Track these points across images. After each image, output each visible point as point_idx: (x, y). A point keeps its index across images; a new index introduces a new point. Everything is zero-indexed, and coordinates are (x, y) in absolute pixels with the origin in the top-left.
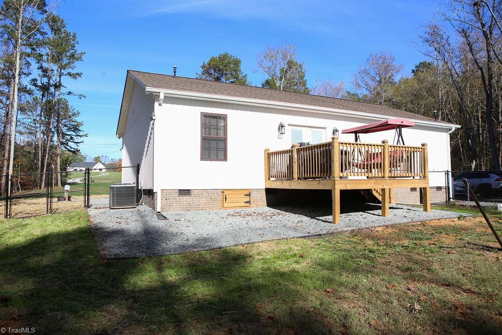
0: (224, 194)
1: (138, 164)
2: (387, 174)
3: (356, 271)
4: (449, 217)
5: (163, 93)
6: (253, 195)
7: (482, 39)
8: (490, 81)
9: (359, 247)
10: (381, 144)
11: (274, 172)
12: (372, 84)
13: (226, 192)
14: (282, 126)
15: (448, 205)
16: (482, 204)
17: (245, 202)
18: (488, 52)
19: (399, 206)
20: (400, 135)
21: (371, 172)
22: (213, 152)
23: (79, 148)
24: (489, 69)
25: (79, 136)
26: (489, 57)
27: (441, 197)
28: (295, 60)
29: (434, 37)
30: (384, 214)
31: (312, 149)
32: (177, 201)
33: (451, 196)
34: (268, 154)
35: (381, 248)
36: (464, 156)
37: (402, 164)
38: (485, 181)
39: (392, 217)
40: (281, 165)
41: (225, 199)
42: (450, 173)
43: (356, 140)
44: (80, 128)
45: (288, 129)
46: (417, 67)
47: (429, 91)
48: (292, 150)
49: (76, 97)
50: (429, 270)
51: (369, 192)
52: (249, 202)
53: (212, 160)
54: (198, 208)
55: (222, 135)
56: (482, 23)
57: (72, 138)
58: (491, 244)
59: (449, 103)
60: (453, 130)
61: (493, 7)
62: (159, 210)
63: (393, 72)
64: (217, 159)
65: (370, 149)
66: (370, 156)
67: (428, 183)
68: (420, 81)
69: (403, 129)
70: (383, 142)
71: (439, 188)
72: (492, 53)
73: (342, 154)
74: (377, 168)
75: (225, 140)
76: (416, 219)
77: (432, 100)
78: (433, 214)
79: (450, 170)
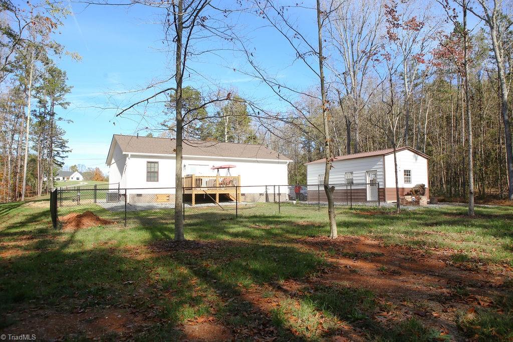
1: (119, 182)
5: (130, 154)
6: (170, 197)
13: (158, 195)
14: (185, 166)
22: (152, 178)
23: (64, 161)
25: (64, 151)
32: (137, 199)
41: (157, 198)
44: (66, 145)
49: (66, 122)
52: (168, 200)
53: (151, 181)
54: (145, 202)
55: (156, 170)
57: (58, 153)
62: (128, 202)
64: (154, 181)
75: (157, 172)
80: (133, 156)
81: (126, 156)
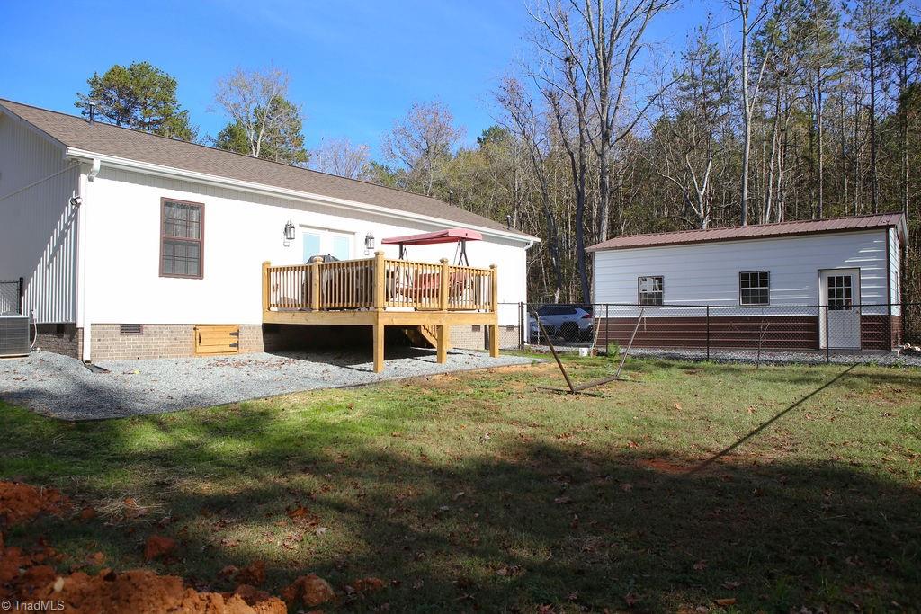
0: (198, 333)
1: (21, 278)
2: (446, 305)
3: (419, 417)
4: (522, 362)
5: (96, 159)
6: (243, 334)
7: (574, 109)
8: (582, 174)
9: (417, 397)
10: (439, 263)
11: (275, 298)
12: (415, 155)
13: (200, 330)
14: (289, 228)
15: (520, 350)
16: (557, 349)
17: (231, 346)
18: (581, 131)
19: (457, 351)
20: (463, 251)
21: (420, 301)
22: (180, 265)
24: (582, 157)
26: (582, 138)
27: (511, 340)
28: (285, 99)
29: (511, 97)
30: (440, 361)
31: (339, 267)
32: (120, 343)
33: (525, 339)
34: (269, 270)
35: (443, 397)
36: (547, 280)
37: (464, 292)
38: (570, 318)
39: (449, 363)
40: (291, 288)
41: (198, 341)
42: (525, 307)
43: (401, 254)
45: (298, 233)
46: (485, 133)
47: (501, 176)
48: (311, 267)
50: (497, 413)
51: (415, 329)
52: (236, 345)
53: (177, 276)
54: (154, 354)
55: (194, 237)
56: (574, 89)
58: (562, 388)
59: (529, 200)
60: (531, 245)
61: (589, 69)
62: (87, 357)
63: (449, 138)
64: (186, 276)
65: (420, 269)
66: (422, 279)
67: (496, 319)
68: (490, 158)
69: (467, 243)
70: (442, 261)
71: (510, 327)
72: (585, 134)
73: (388, 276)
74: (433, 296)
75: (200, 245)
76: (482, 365)
77: (503, 190)
78: (500, 360)
79: (525, 301)
80: (109, 172)
81: (81, 166)
